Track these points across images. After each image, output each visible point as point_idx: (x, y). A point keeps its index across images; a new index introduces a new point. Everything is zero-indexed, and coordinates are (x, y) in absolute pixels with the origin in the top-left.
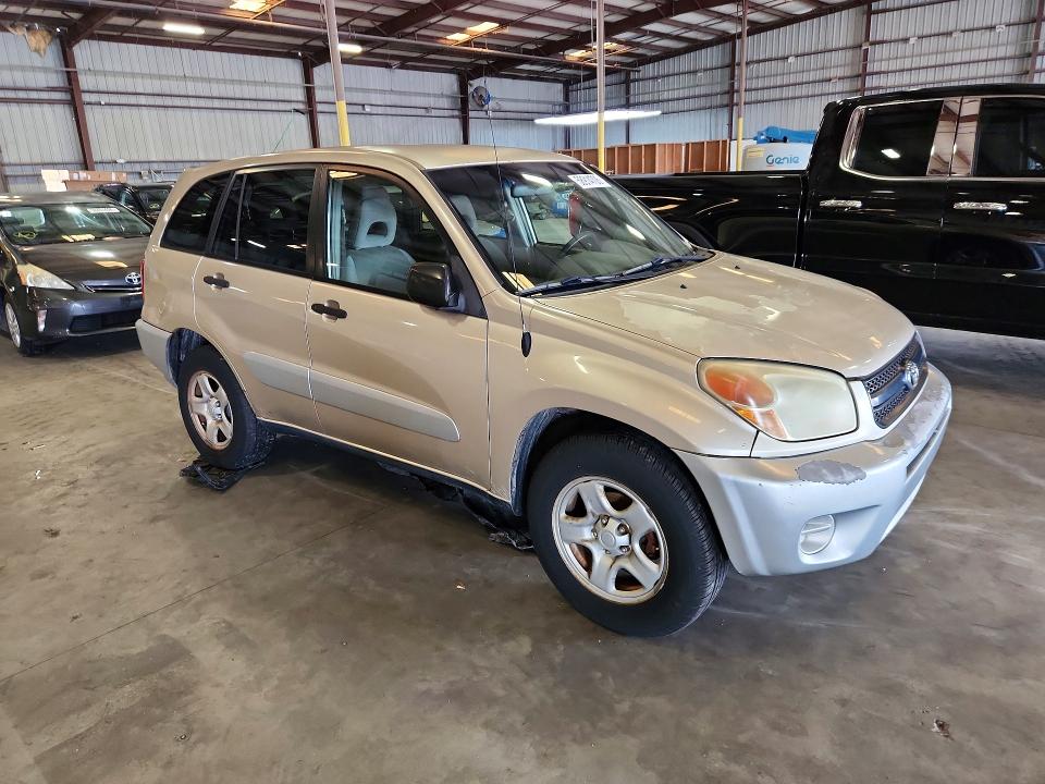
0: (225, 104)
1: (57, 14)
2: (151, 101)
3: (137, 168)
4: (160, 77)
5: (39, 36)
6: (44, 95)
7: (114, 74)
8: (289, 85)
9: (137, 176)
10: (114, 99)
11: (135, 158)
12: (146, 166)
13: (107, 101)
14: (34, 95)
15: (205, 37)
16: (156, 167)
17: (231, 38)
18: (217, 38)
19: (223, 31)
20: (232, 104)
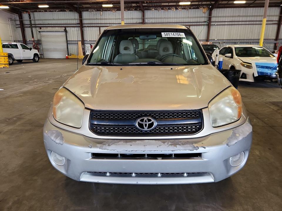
0: (250, 23)
1: (209, 3)
2: (229, 23)
3: (220, 41)
4: (233, 17)
5: (205, 9)
6: (203, 23)
7: (221, 17)
8: (274, 16)
9: (219, 43)
10: (219, 23)
11: (220, 39)
12: (222, 41)
13: (217, 24)
14: (201, 24)
15: (246, 4)
16: (224, 41)
17: (255, 3)
18: (251, 4)
19: (253, 1)
20: (252, 23)
